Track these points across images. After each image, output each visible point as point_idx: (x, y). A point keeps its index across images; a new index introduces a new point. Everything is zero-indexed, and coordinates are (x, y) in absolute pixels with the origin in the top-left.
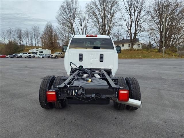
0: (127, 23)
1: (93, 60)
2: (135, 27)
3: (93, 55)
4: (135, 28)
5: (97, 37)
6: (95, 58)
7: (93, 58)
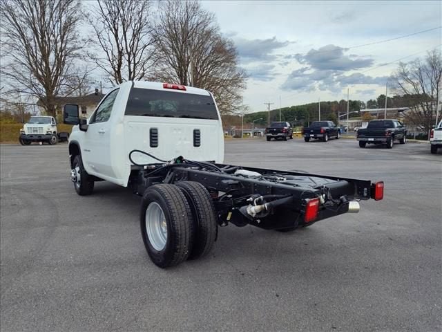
0: (110, 55)
1: (180, 142)
2: (129, 67)
3: (180, 132)
4: (130, 70)
5: (185, 90)
6: (185, 139)
7: (180, 139)
